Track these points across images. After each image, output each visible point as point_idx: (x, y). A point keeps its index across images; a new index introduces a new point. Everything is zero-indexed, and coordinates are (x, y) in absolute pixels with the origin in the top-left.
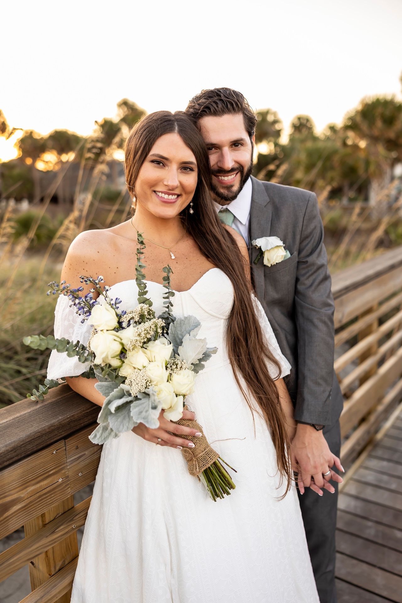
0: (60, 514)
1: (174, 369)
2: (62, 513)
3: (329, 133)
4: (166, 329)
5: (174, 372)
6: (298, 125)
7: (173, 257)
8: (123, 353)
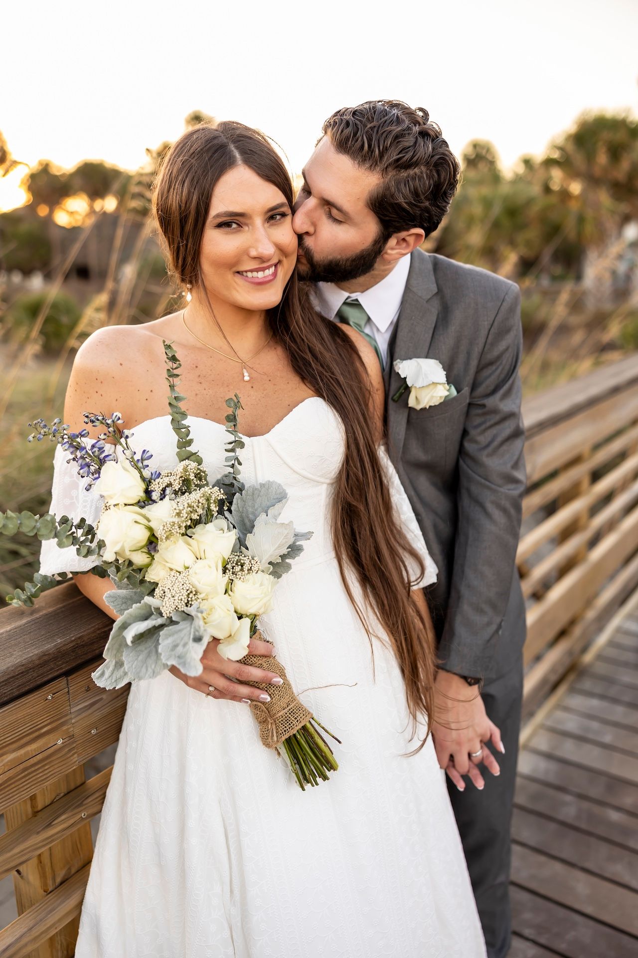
0: (62, 795)
1: (238, 572)
2: (66, 793)
3: (521, 169)
4: (228, 505)
5: (237, 578)
6: (473, 157)
7: (247, 378)
8: (152, 544)
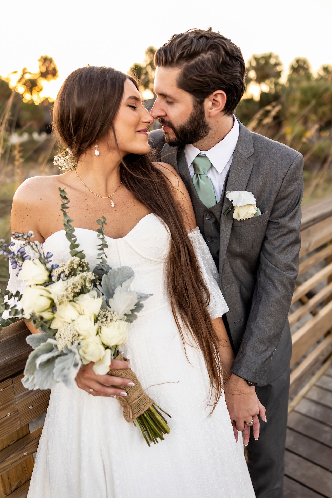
0: (14, 441)
1: (104, 321)
2: (17, 440)
4: (99, 281)
5: (103, 325)
7: (113, 205)
8: (53, 307)
